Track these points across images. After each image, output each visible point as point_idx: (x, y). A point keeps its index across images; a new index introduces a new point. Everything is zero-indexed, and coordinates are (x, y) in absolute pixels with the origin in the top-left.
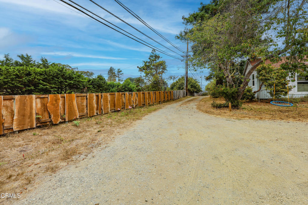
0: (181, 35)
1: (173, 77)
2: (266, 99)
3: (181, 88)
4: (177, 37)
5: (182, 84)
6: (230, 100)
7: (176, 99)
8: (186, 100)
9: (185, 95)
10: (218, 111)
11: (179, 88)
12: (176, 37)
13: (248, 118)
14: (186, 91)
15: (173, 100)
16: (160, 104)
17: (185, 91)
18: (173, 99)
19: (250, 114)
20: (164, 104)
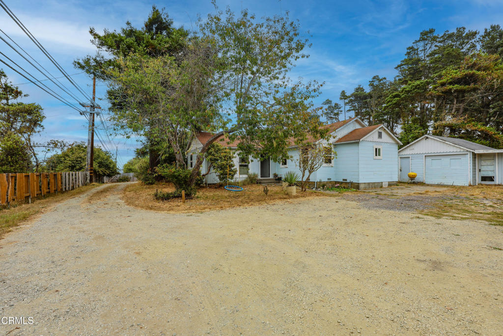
0: (87, 61)
1: (59, 144)
2: (214, 184)
3: (78, 167)
4: (79, 63)
5: (79, 159)
6: (182, 188)
7: (67, 189)
8: (94, 190)
9: (88, 181)
10: (167, 205)
11: (72, 168)
12: (77, 65)
13: (209, 210)
14: (91, 173)
15: (62, 192)
16: (28, 203)
17: (88, 173)
18: (62, 189)
19: (208, 204)
20: (38, 201)
